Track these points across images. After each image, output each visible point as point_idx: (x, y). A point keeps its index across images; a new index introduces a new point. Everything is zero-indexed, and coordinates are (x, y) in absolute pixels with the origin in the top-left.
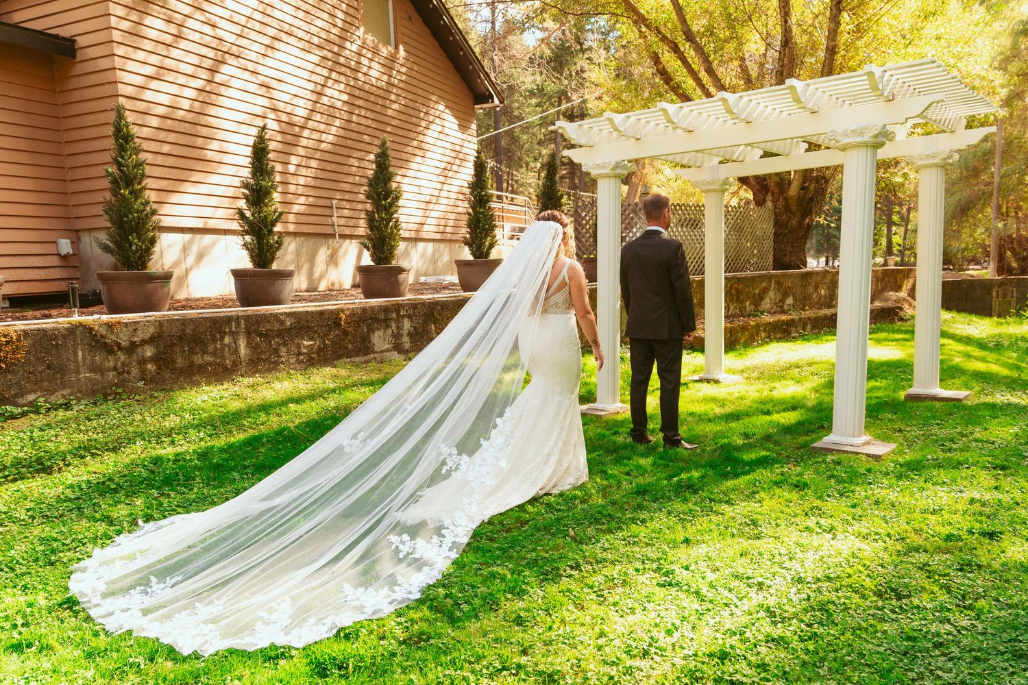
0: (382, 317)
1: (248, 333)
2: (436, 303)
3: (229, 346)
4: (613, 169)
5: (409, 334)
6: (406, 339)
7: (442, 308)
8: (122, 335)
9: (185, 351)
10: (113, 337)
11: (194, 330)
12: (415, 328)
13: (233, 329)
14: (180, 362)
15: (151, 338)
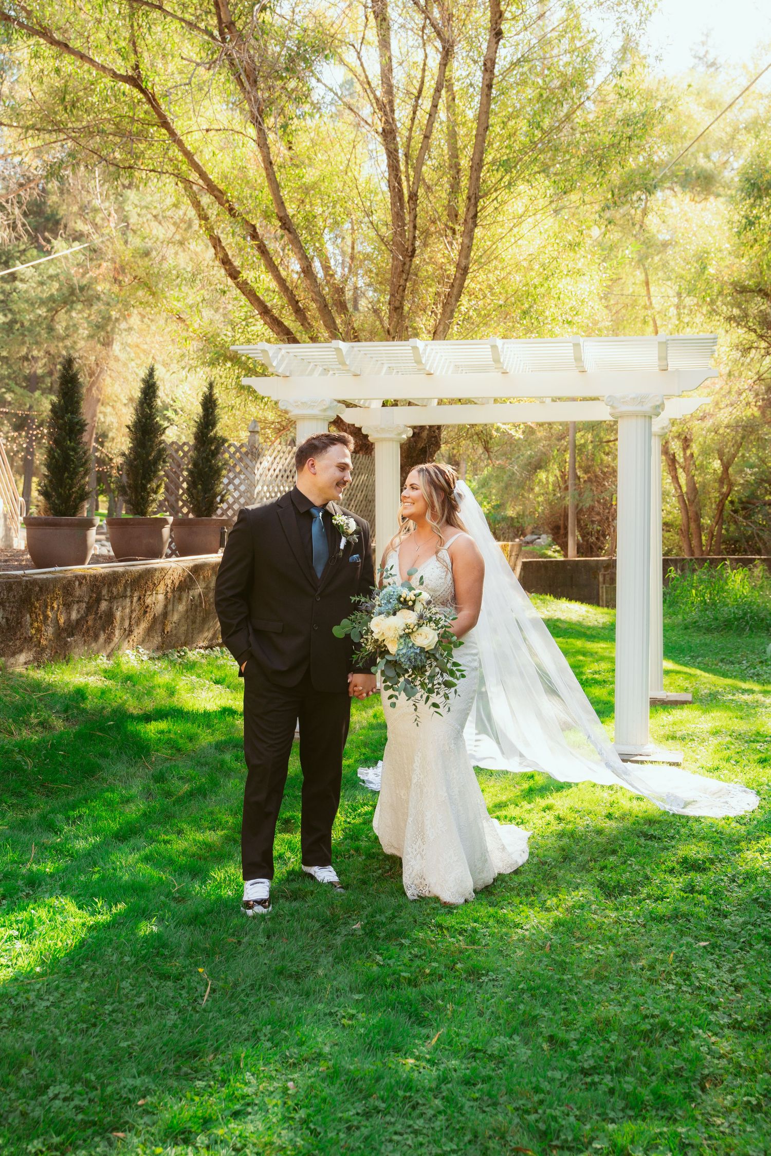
2: (34, 582)
4: (325, 410)
7: (41, 589)
12: (7, 619)
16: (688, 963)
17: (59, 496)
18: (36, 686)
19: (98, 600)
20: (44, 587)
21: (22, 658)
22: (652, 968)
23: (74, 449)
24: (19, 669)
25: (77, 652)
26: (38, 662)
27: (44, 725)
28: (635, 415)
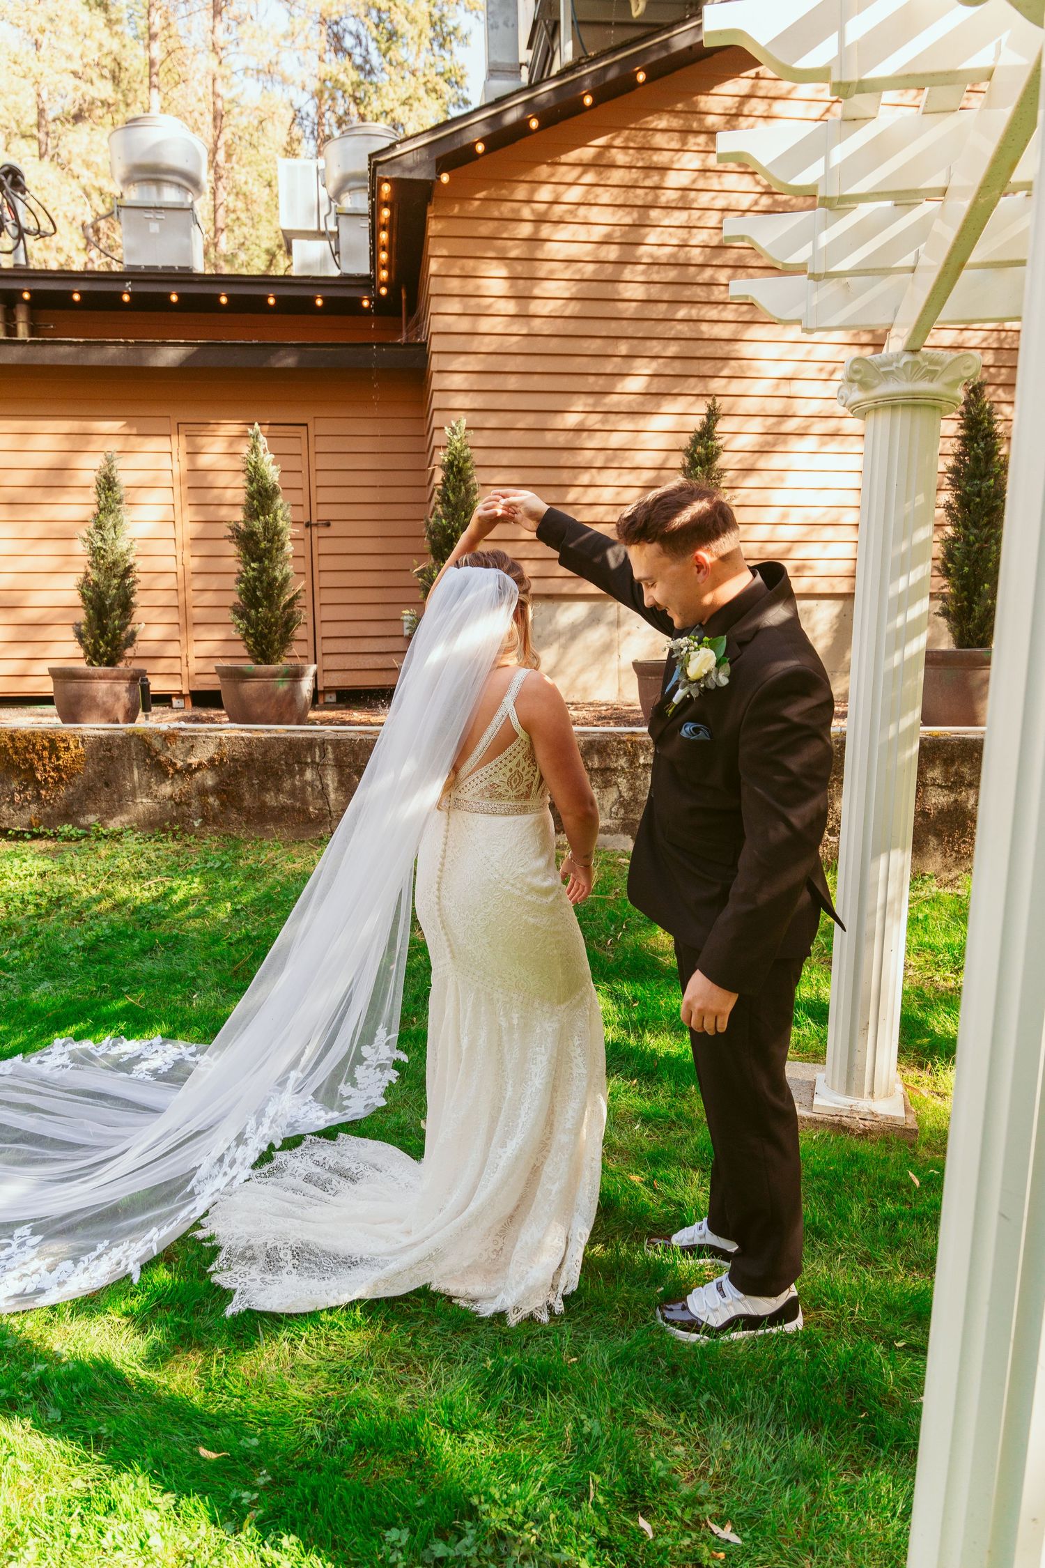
3: (311, 784)
8: (178, 752)
9: (253, 785)
10: (169, 754)
13: (317, 760)
14: (248, 801)
15: (211, 761)
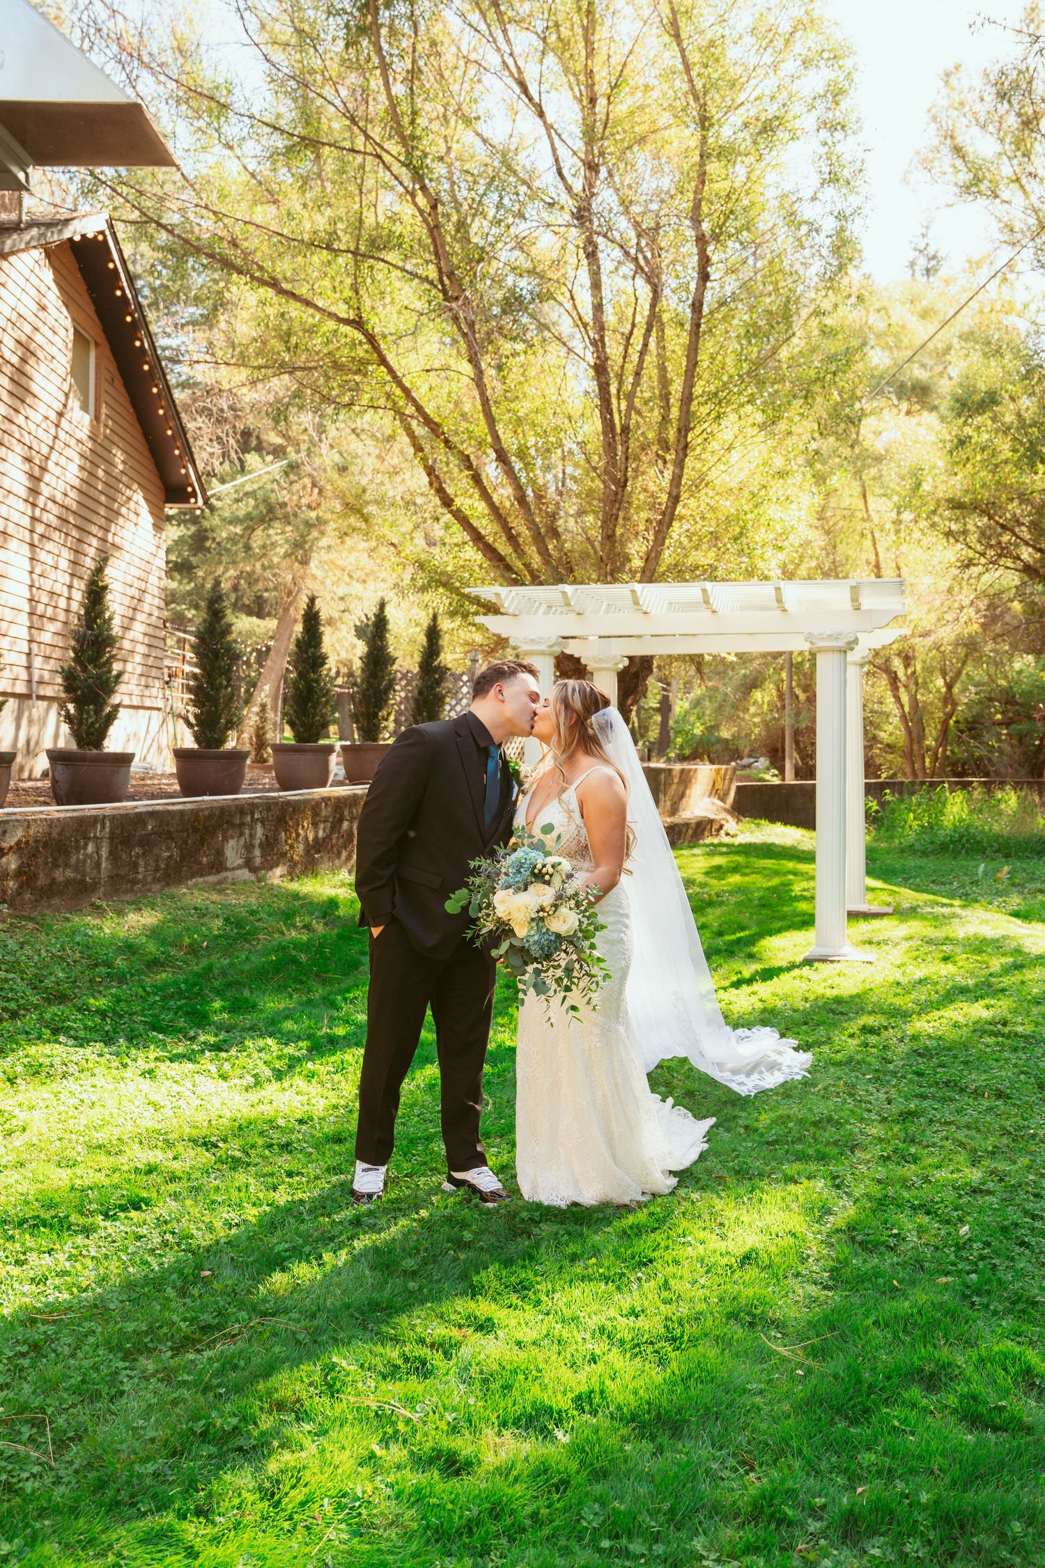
0: (237, 821)
1: (112, 837)
2: (288, 803)
3: (90, 856)
5: (261, 845)
6: (257, 852)
9: (48, 863)
11: (60, 834)
12: (266, 836)
13: (98, 834)
14: (42, 881)
15: (18, 843)
16: (854, 1086)
17: (303, 725)
18: (296, 896)
19: (341, 820)
20: (295, 809)
21: (279, 871)
22: (825, 1089)
23: (317, 681)
24: (276, 881)
25: (324, 867)
26: (292, 875)
27: (307, 927)
28: (832, 650)
